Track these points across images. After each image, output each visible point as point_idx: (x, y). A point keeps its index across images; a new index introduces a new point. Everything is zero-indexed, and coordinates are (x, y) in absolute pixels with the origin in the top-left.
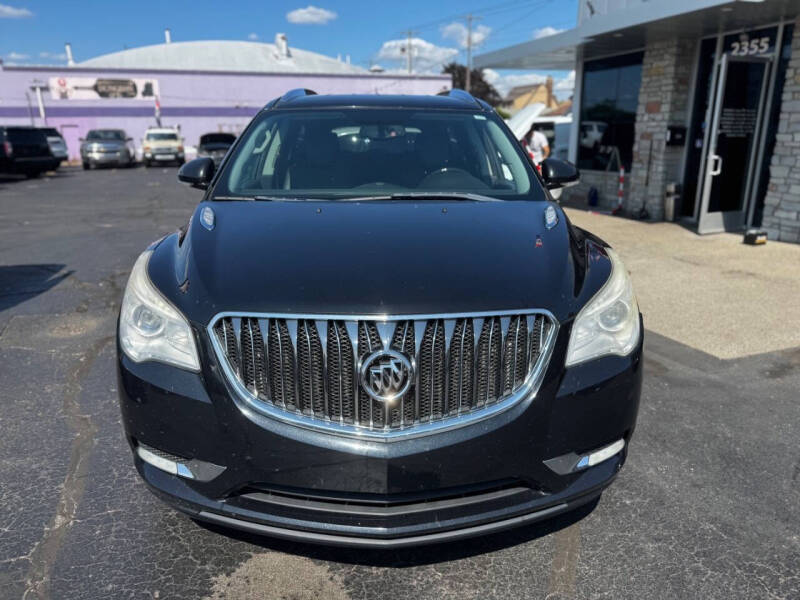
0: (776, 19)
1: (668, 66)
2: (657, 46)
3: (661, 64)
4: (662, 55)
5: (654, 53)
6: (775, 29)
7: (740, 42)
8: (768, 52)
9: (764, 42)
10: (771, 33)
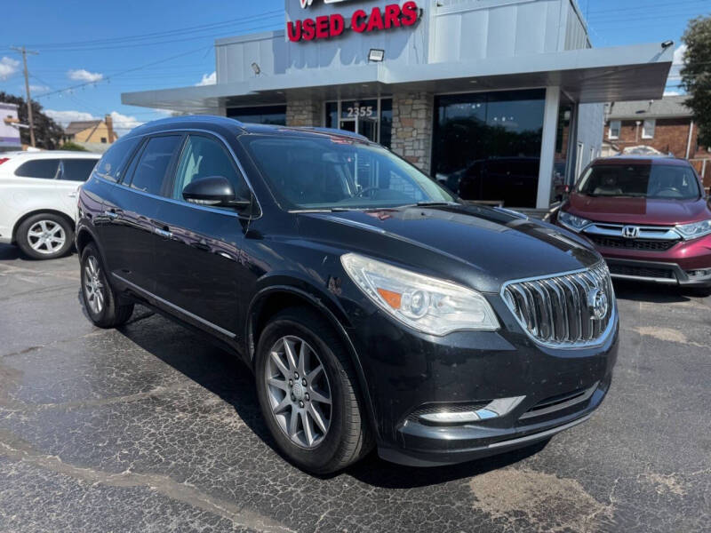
0: (376, 95)
1: (307, 119)
2: (296, 103)
3: (302, 117)
4: (301, 111)
5: (294, 109)
6: (376, 101)
7: (353, 107)
8: (373, 115)
9: (369, 108)
10: (373, 105)
